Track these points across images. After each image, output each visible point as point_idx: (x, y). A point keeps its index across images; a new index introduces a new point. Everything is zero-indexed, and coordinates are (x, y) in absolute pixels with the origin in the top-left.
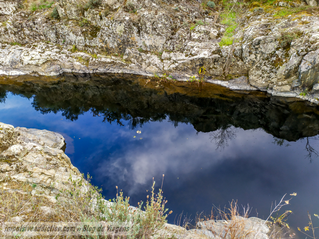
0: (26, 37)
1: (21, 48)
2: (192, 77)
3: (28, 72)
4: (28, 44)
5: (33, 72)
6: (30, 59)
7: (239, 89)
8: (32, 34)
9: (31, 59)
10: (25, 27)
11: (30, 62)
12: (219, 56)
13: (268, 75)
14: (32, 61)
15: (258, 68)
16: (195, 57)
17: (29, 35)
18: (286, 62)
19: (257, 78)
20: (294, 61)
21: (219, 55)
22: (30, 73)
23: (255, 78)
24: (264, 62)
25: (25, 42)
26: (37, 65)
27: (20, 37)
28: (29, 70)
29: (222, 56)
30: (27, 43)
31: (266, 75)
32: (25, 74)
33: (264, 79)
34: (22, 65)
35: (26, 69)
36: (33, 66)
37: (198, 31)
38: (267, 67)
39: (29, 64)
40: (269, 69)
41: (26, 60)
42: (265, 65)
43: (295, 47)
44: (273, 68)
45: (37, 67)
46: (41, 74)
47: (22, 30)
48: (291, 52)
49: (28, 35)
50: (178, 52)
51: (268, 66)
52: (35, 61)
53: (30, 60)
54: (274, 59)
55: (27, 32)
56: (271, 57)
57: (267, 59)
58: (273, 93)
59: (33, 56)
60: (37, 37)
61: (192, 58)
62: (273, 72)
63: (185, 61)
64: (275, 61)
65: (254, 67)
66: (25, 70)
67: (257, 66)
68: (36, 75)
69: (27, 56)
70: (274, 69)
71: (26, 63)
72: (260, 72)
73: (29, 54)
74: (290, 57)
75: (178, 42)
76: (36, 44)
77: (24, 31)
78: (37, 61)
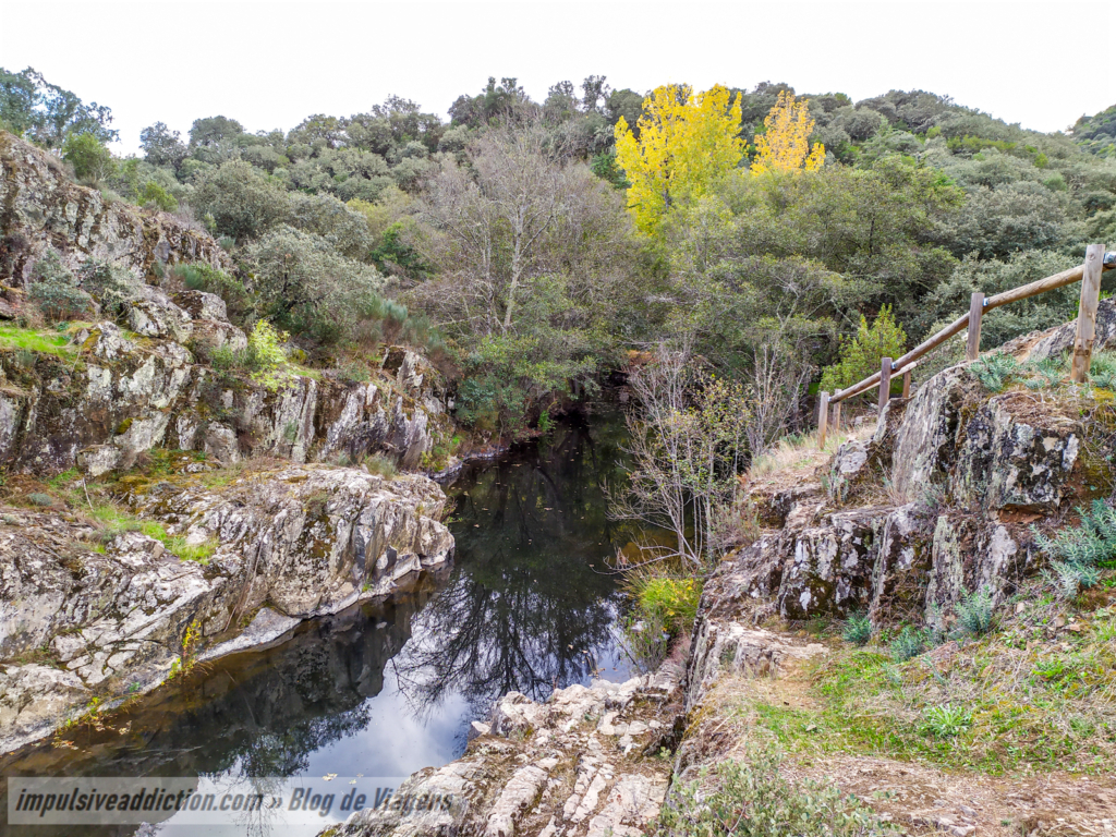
2: (169, 666)
7: (280, 633)
12: (225, 579)
13: (315, 578)
15: (289, 576)
16: (178, 603)
18: (334, 540)
19: (298, 595)
20: (343, 534)
21: (223, 576)
23: (294, 597)
24: (296, 560)
29: (230, 577)
31: (310, 581)
33: (310, 590)
37: (130, 549)
38: (306, 565)
40: (310, 567)
42: (301, 563)
43: (336, 512)
44: (318, 562)
48: (334, 522)
50: (101, 621)
51: (307, 562)
54: (311, 545)
56: (305, 543)
57: (300, 550)
58: (334, 609)
61: (171, 609)
62: (322, 568)
63: (156, 625)
64: (312, 549)
65: (281, 578)
67: (286, 573)
70: (321, 563)
72: (297, 582)
74: (336, 530)
75: (99, 592)
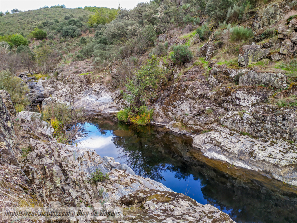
0: (263, 130)
1: (252, 140)
3: (257, 169)
4: (263, 138)
5: (265, 171)
6: (267, 155)
8: (273, 129)
9: (269, 156)
10: (268, 121)
11: (267, 159)
14: (271, 159)
17: (269, 129)
22: (260, 171)
25: (259, 135)
26: (276, 166)
27: (256, 129)
28: (260, 168)
30: (261, 136)
32: (253, 169)
34: (254, 159)
35: (257, 165)
36: (270, 164)
39: (264, 160)
41: (261, 155)
45: (274, 167)
46: (276, 177)
47: (262, 122)
49: (267, 129)
52: (275, 160)
53: (267, 157)
55: (268, 125)
59: (272, 153)
60: (278, 134)
66: (254, 165)
68: (268, 176)
69: (262, 150)
71: (261, 159)
73: (266, 149)
76: (275, 140)
77: (265, 125)
78: (278, 160)
